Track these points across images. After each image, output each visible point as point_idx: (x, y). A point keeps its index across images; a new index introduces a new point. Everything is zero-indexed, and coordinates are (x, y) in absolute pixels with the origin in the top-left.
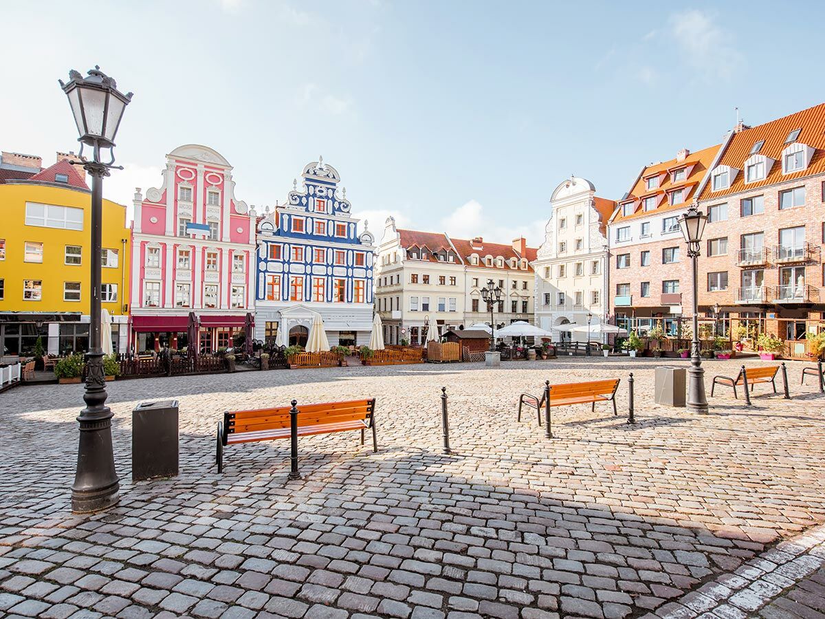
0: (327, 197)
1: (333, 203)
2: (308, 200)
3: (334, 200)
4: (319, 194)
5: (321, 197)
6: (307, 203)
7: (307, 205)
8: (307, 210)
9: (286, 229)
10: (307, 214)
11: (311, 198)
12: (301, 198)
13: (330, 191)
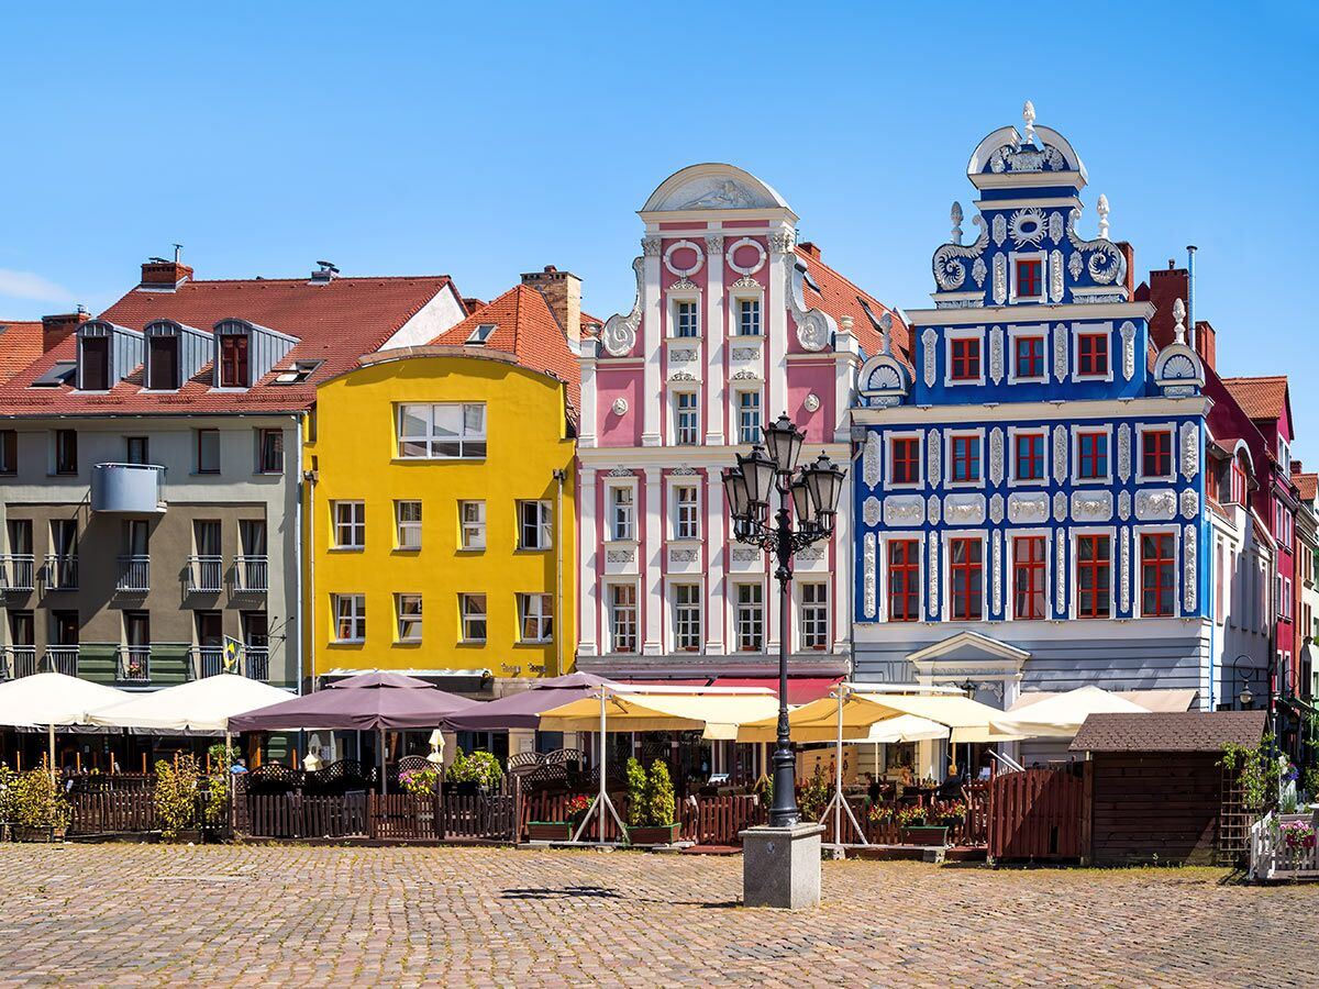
0: (1047, 244)
1: (1067, 261)
2: (989, 265)
3: (1067, 247)
4: (1022, 237)
5: (1028, 247)
6: (989, 276)
7: (988, 285)
8: (989, 301)
9: (930, 379)
10: (990, 316)
11: (998, 259)
12: (968, 263)
13: (1056, 217)
